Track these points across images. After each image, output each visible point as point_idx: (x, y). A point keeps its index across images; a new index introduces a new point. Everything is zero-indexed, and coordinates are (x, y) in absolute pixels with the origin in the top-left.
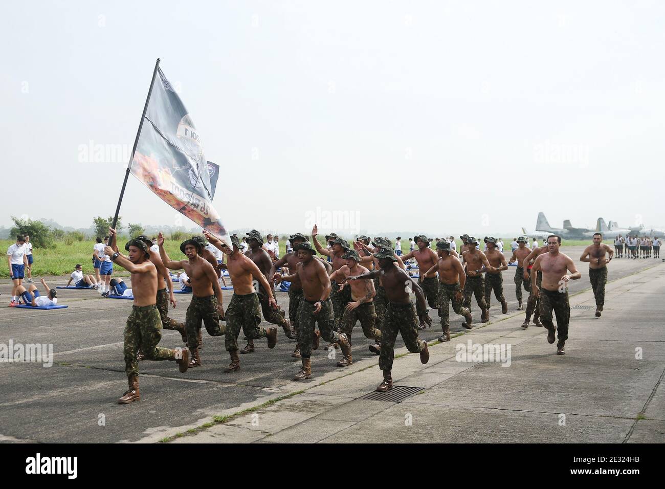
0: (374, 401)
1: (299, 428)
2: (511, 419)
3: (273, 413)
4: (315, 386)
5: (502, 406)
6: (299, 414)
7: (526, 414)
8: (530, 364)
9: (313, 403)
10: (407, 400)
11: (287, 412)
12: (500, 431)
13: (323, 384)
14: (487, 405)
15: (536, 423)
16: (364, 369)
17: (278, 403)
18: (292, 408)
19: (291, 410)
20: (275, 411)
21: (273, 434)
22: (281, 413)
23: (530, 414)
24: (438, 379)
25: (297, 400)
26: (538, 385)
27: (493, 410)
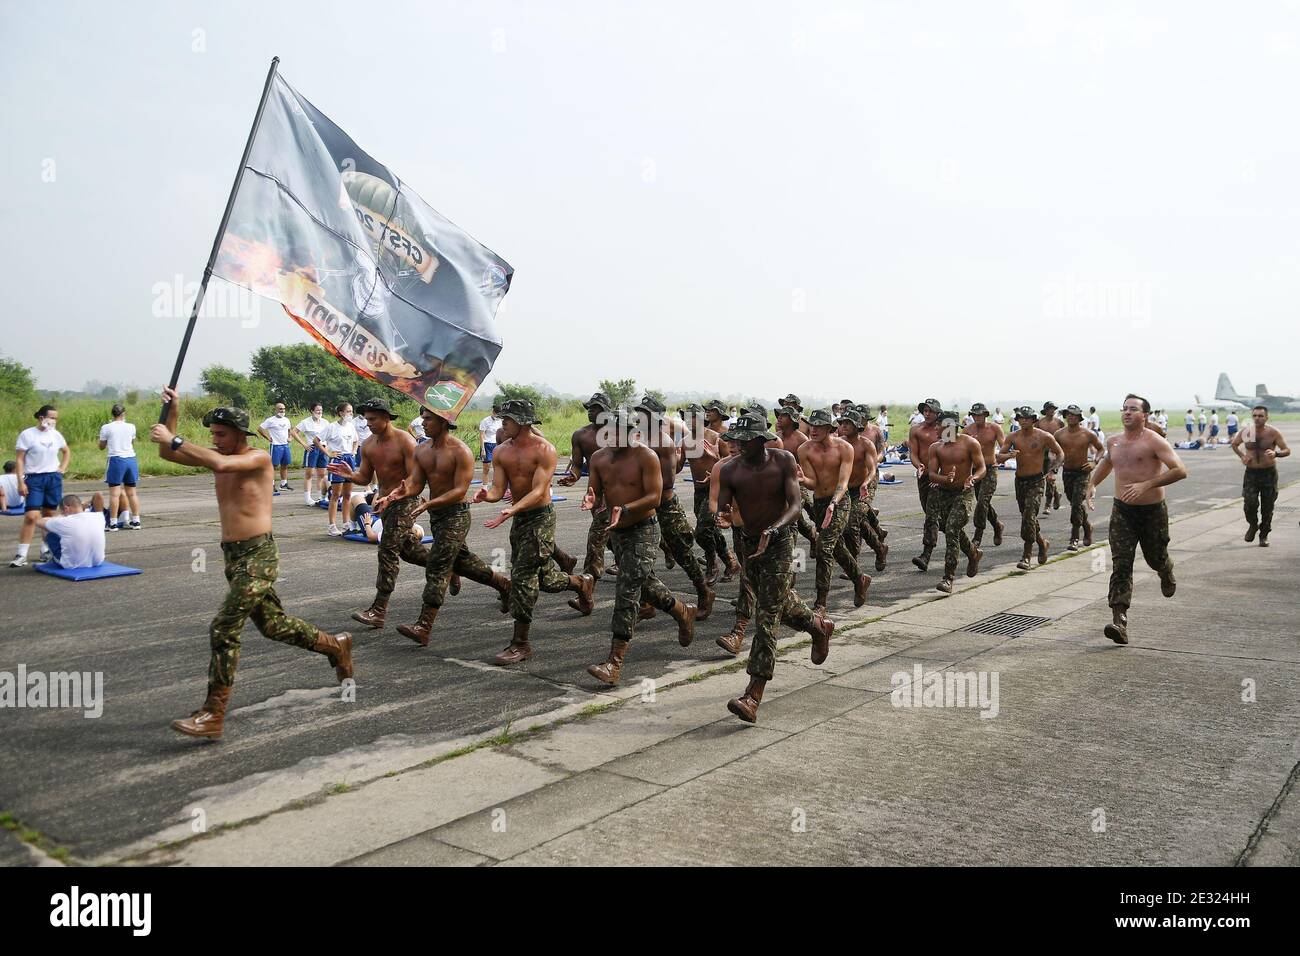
0: (980, 635)
1: (875, 669)
2: (1176, 664)
3: (839, 647)
4: (898, 612)
5: (1163, 645)
6: (876, 649)
7: (1197, 657)
8: (1205, 588)
9: (895, 635)
10: (1026, 634)
11: (858, 646)
12: (1160, 680)
13: (909, 609)
14: (1141, 644)
15: (1212, 671)
16: (966, 590)
17: (847, 633)
18: (865, 641)
19: (864, 643)
20: (843, 645)
21: (840, 676)
22: (849, 647)
23: (1204, 658)
24: (1070, 607)
25: (871, 630)
26: (1215, 617)
27: (1149, 651)
